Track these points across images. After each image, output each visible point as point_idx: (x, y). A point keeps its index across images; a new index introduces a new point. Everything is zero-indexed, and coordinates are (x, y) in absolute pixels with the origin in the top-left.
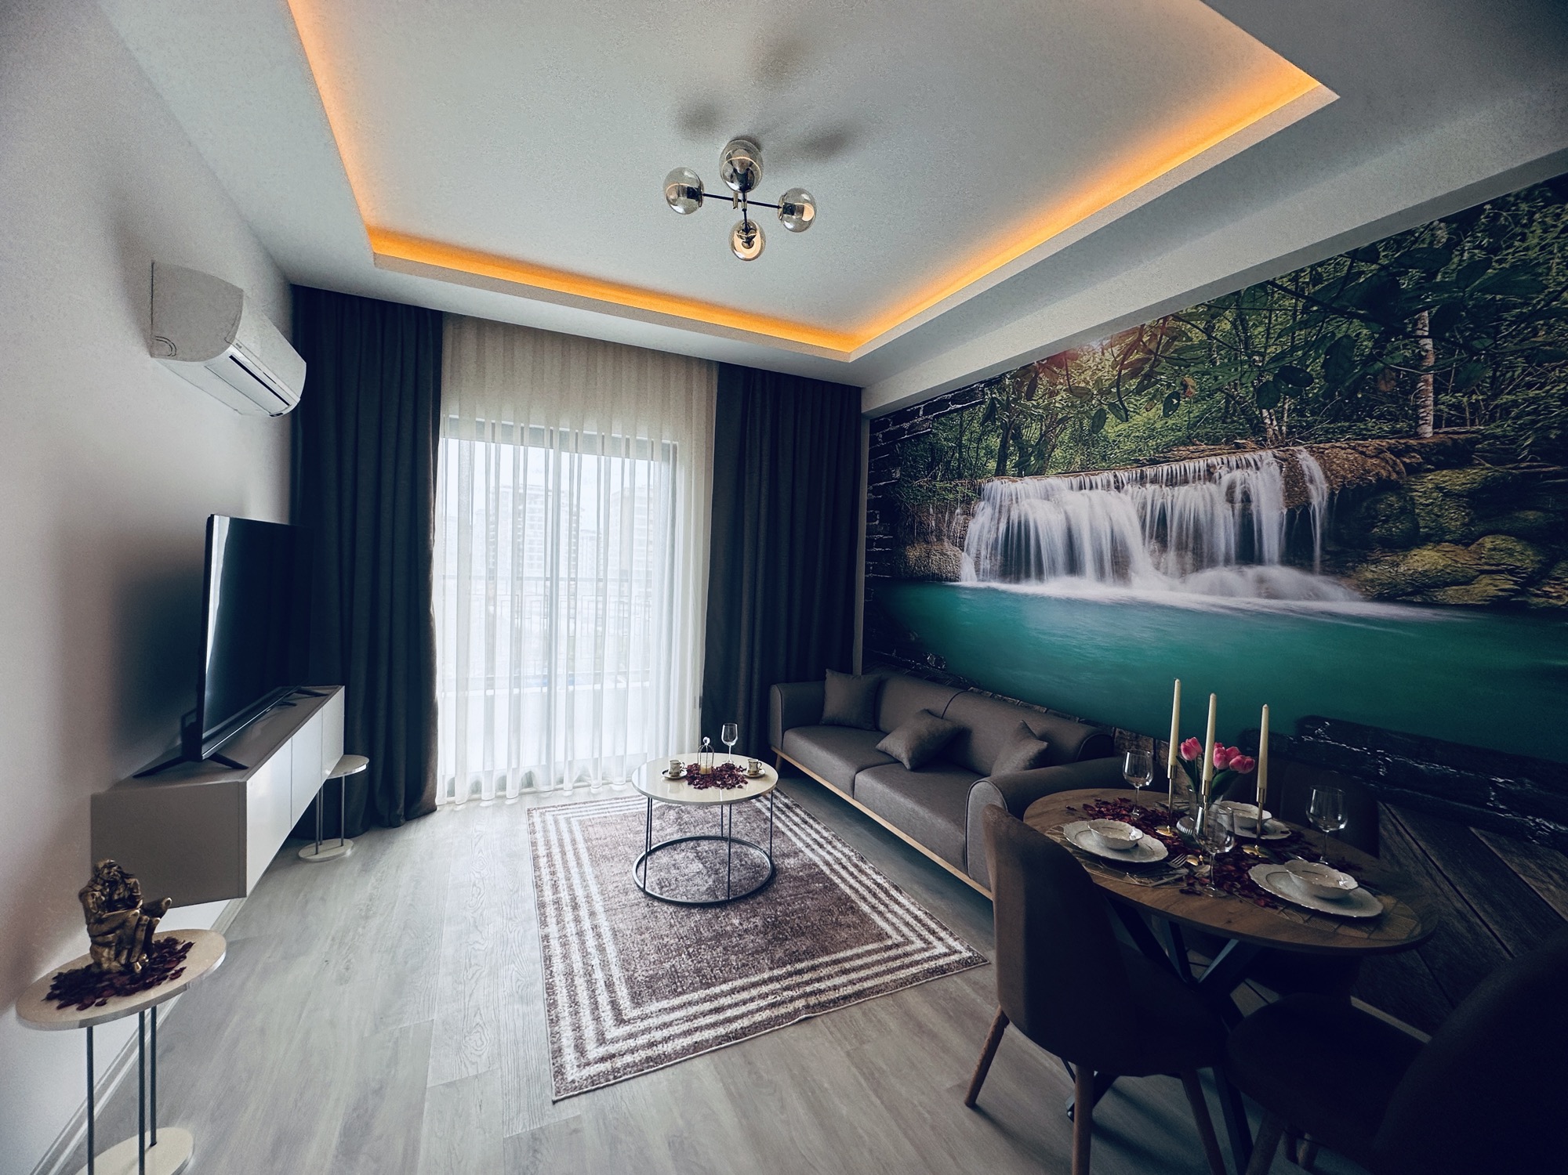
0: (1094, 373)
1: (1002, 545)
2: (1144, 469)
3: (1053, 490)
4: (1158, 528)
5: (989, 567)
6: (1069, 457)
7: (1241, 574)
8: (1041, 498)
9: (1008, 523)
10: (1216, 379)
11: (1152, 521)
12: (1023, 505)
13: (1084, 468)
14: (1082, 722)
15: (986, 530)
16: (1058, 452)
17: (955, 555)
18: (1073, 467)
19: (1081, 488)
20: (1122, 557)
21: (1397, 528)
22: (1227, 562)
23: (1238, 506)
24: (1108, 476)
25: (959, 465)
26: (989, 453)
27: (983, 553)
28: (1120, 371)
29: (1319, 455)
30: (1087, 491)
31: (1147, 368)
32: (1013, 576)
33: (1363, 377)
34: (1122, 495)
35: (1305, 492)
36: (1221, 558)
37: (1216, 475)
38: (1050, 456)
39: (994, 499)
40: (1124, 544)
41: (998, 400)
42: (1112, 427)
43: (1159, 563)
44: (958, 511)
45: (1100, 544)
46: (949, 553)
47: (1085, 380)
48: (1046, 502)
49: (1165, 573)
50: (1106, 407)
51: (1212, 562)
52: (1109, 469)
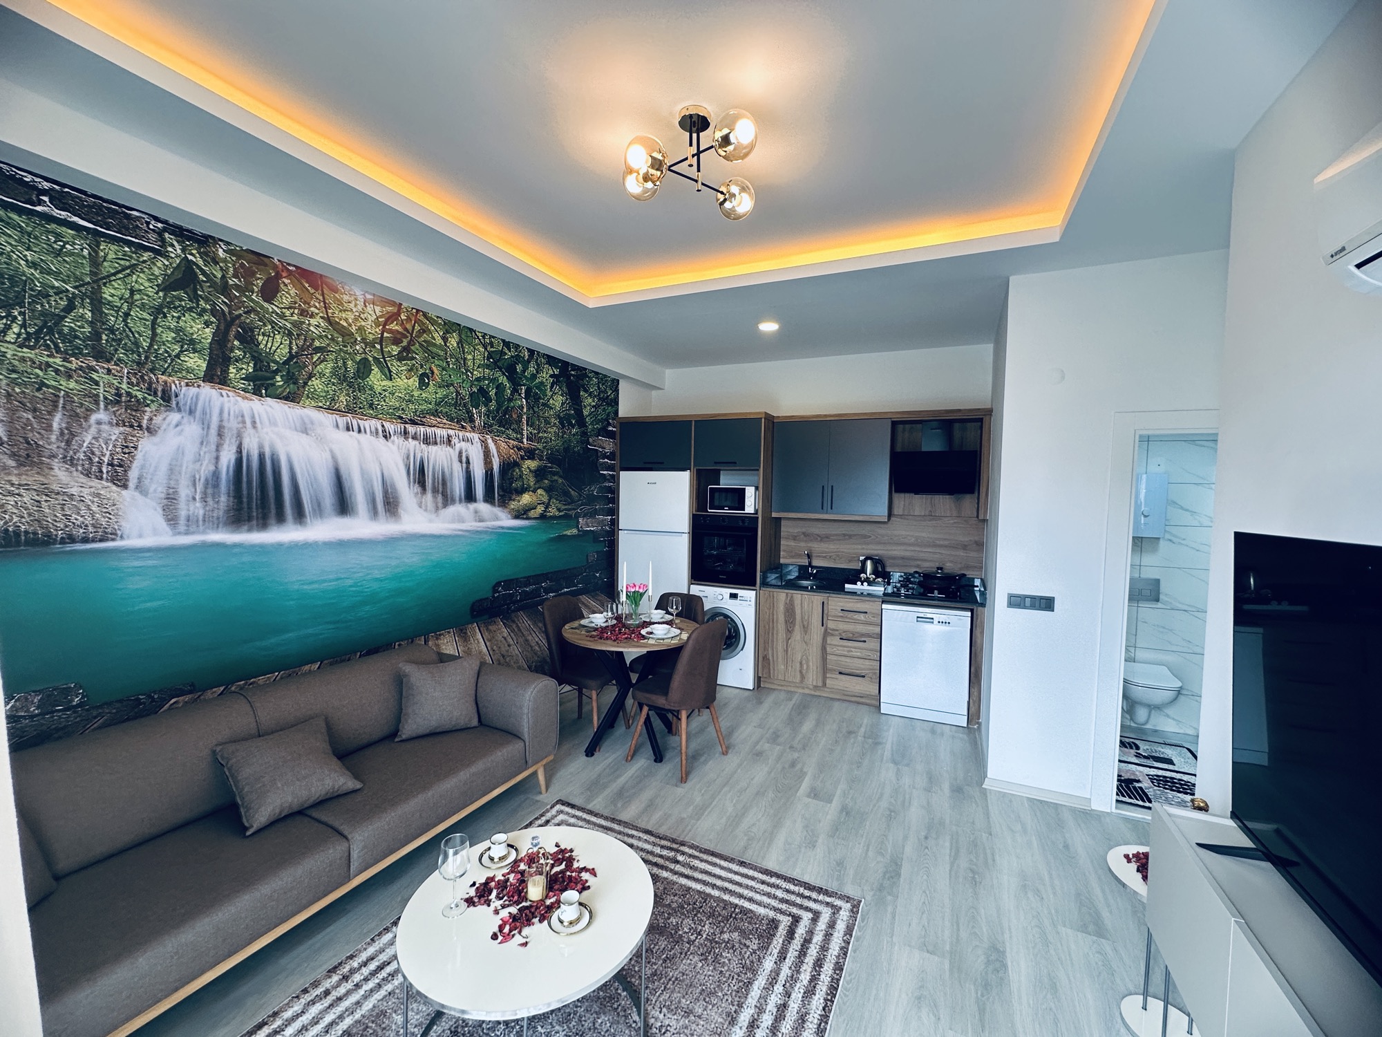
0: (356, 319)
1: (228, 481)
2: (407, 426)
3: (312, 423)
4: (420, 476)
5: (201, 512)
6: (331, 393)
7: (468, 508)
8: (296, 430)
9: (239, 451)
10: (450, 376)
11: (414, 470)
12: (267, 433)
13: (350, 410)
14: (364, 655)
15: (189, 456)
16: (316, 383)
17: (98, 495)
18: (338, 405)
19: (348, 429)
20: (393, 498)
21: (519, 484)
22: (460, 501)
23: (464, 465)
24: (374, 424)
25: (96, 336)
26: (191, 344)
27: (184, 492)
28: (382, 334)
29: (495, 442)
30: (355, 434)
31: (405, 343)
32: (254, 522)
33: (508, 407)
34: (389, 444)
35: (491, 462)
36: (457, 499)
37: (453, 442)
38: (306, 384)
39: (204, 413)
40: (393, 486)
41: (201, 270)
42: (376, 379)
43: (421, 503)
44: (101, 415)
45: (372, 486)
46: (74, 491)
47: (346, 320)
48: (304, 435)
49: (426, 510)
50: (371, 359)
51: (453, 502)
52: (376, 417)
